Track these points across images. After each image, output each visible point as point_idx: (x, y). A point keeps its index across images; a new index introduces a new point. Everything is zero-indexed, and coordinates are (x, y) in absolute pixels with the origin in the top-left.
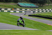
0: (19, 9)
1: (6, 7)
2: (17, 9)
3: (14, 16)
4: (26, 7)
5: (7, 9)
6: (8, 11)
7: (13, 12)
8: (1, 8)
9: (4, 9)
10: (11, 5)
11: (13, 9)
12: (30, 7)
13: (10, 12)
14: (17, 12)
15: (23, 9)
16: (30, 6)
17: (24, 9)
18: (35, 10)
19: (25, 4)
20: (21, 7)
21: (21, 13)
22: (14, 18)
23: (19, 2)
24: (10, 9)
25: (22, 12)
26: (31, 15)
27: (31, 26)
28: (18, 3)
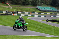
0: (38, 13)
1: (23, 10)
2: (36, 13)
3: (32, 21)
4: (46, 11)
5: (24, 13)
6: (25, 15)
8: (18, 12)
9: (21, 13)
10: (29, 8)
11: (31, 13)
13: (27, 16)
14: (35, 16)
15: (42, 13)
16: (51, 10)
18: (56, 14)
19: (45, 7)
21: (40, 17)
22: (32, 23)
23: (38, 5)
24: (27, 13)
27: (51, 33)
28: (36, 6)
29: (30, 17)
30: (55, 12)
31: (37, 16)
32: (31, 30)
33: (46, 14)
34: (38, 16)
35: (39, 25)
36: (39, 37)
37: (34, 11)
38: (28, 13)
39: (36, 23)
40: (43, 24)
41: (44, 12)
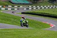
0: (11, 6)
2: (9, 6)
3: (5, 14)
4: (19, 4)
7: (4, 9)
10: (2, 1)
11: (4, 6)
12: (23, 4)
15: (15, 6)
17: (17, 6)
18: (29, 6)
20: (13, 4)
22: (5, 17)
25: (14, 9)
26: (24, 12)
29: (4, 10)
30: (28, 4)
31: (10, 9)
32: (5, 23)
33: (19, 7)
34: (12, 9)
35: (13, 18)
36: (13, 30)
37: (7, 4)
38: (2, 7)
39: (10, 16)
40: (17, 17)
41: (17, 5)
